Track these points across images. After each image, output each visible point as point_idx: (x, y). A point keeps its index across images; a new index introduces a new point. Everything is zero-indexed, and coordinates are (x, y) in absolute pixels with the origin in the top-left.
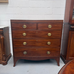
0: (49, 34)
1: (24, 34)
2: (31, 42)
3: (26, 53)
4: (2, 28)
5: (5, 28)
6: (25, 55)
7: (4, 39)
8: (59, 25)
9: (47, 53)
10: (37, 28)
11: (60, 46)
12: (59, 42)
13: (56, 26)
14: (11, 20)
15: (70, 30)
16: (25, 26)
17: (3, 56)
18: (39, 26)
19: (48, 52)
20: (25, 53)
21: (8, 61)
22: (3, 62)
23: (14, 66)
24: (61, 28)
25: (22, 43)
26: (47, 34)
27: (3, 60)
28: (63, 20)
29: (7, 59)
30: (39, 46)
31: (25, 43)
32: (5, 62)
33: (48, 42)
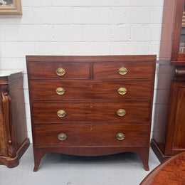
0: (121, 89)
1: (60, 90)
2: (76, 111)
3: (64, 138)
4: (7, 77)
5: (12, 75)
6: (61, 143)
7: (10, 102)
8: (145, 68)
9: (116, 138)
10: (92, 76)
12: (148, 109)
13: (137, 69)
14: (27, 57)
15: (174, 81)
16: (61, 71)
17: (9, 144)
18: (95, 71)
19: (120, 135)
20: (62, 136)
22: (9, 159)
23: (36, 170)
24: (151, 75)
25: (56, 113)
26: (117, 91)
27: (8, 156)
28: (156, 56)
29: (19, 153)
30: (98, 120)
31: (61, 112)
32: (13, 159)
33: (118, 110)
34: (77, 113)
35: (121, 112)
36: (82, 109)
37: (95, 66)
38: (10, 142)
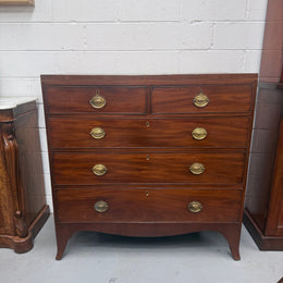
1: (98, 132)
2: (124, 165)
3: (103, 208)
6: (100, 216)
7: (16, 151)
8: (238, 96)
9: (188, 209)
10: (149, 109)
11: (242, 180)
12: (241, 163)
13: (226, 97)
14: (43, 77)
16: (99, 101)
17: (17, 216)
18: (154, 101)
19: (195, 205)
20: (101, 206)
21: (34, 236)
22: (17, 240)
23: (59, 257)
24: (248, 107)
25: (90, 168)
26: (190, 134)
27: (16, 235)
29: (32, 230)
30: (158, 181)
31: (100, 167)
32: (23, 240)
33: (191, 164)
34: (125, 169)
35: (197, 168)
36: (132, 163)
37: (154, 92)
38: (18, 213)
